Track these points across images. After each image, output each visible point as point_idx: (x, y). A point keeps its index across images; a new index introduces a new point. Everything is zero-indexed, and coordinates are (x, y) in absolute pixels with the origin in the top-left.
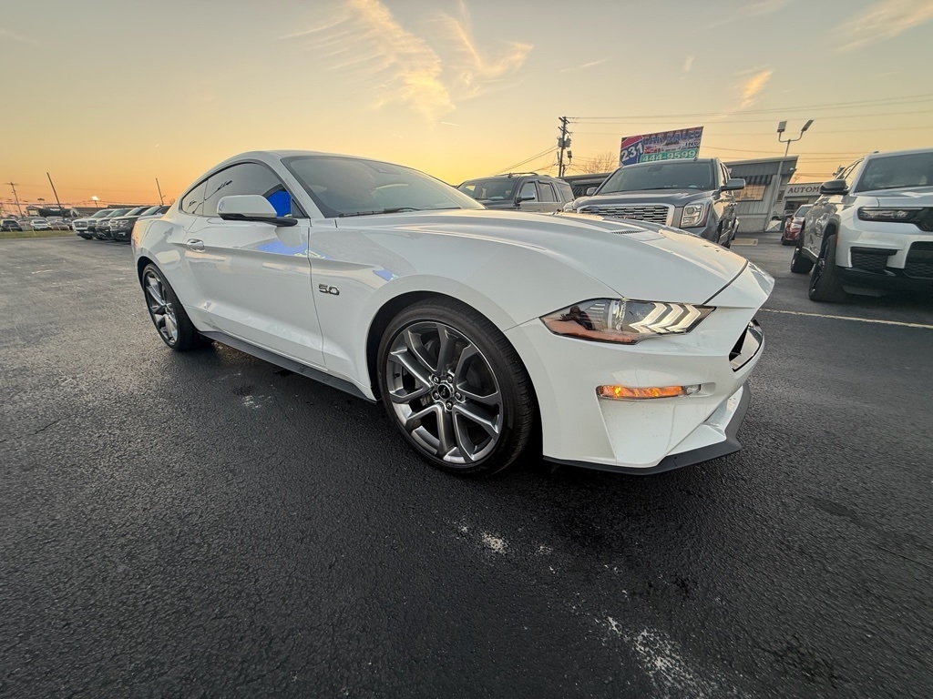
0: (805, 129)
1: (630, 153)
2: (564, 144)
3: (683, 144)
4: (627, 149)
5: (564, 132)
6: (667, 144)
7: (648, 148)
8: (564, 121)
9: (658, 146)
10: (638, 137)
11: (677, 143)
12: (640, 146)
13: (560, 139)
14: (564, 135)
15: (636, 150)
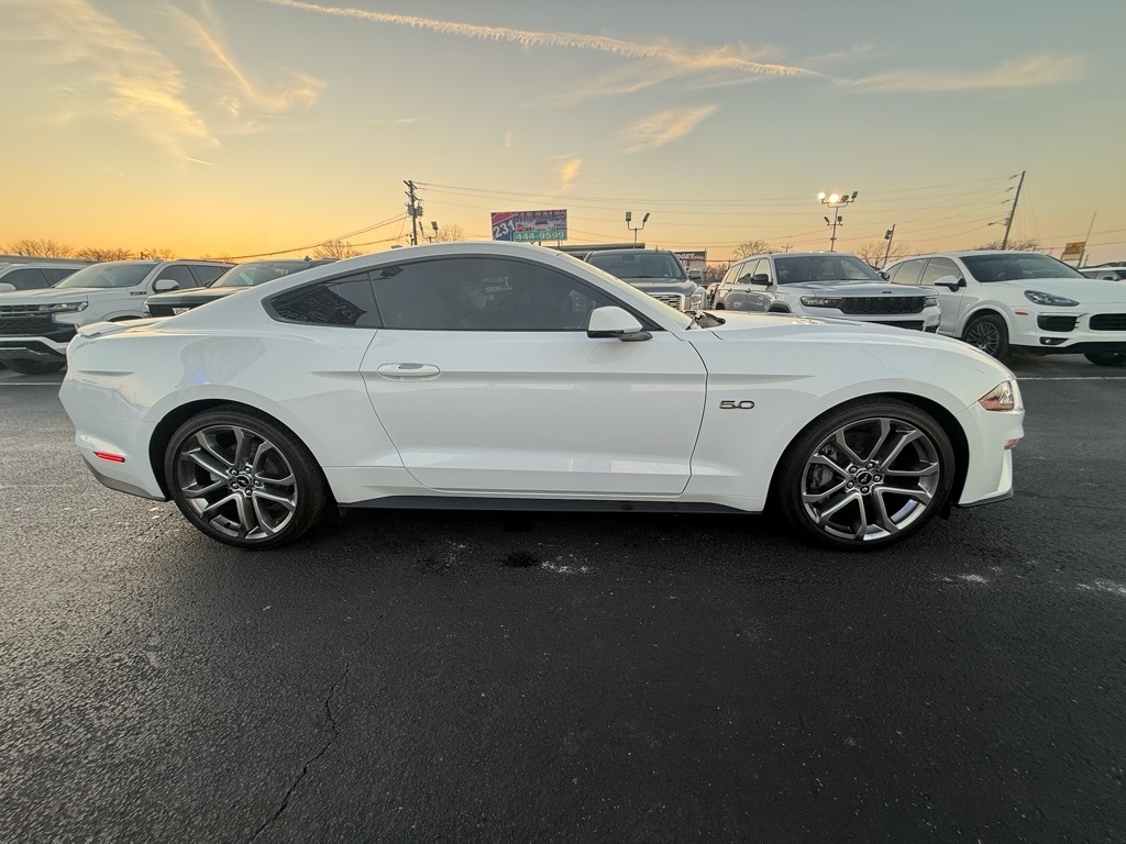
0: (645, 220)
1: (502, 230)
2: (415, 212)
3: (551, 224)
4: (498, 225)
5: (413, 198)
6: (537, 224)
7: (520, 226)
8: (411, 185)
9: (530, 225)
10: (508, 214)
11: (545, 223)
12: (511, 223)
13: (409, 206)
14: (413, 201)
15: (509, 227)
